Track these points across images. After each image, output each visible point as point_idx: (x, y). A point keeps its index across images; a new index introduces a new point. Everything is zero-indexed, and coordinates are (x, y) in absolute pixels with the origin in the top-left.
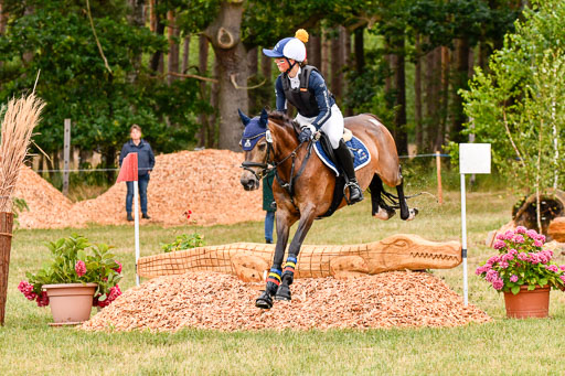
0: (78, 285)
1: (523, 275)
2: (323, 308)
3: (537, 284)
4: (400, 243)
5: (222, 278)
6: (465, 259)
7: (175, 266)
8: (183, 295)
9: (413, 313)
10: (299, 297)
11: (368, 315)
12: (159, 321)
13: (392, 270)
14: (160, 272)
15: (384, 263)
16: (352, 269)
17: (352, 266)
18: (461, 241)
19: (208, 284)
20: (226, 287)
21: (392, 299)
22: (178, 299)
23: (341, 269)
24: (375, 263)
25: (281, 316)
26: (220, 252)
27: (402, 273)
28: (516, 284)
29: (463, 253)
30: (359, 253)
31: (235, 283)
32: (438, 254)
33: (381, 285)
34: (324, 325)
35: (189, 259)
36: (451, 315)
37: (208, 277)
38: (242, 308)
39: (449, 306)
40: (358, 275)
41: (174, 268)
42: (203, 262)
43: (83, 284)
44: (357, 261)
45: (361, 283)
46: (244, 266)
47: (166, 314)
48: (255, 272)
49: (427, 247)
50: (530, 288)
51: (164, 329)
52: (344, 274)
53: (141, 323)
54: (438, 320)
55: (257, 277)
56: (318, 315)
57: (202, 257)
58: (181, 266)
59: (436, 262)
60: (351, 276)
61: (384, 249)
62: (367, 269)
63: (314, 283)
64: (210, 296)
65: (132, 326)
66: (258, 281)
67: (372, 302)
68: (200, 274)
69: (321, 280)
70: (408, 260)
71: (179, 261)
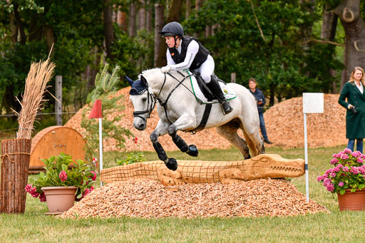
0: (62, 187)
1: (347, 182)
2: (210, 203)
3: (357, 188)
4: (264, 160)
5: (151, 183)
6: (307, 171)
7: (123, 175)
8: (124, 194)
9: (267, 207)
10: (197, 196)
11: (237, 208)
12: (107, 212)
13: (259, 178)
14: (114, 179)
15: (254, 173)
16: (233, 177)
17: (233, 175)
18: (304, 159)
19: (142, 187)
20: (152, 189)
21: (255, 198)
22: (121, 197)
23: (226, 178)
24: (248, 173)
25: (182, 209)
26: (150, 166)
27: (265, 180)
28: (342, 188)
29: (305, 167)
30: (238, 166)
31: (158, 186)
32: (289, 167)
33: (249, 188)
34: (208, 215)
35: (132, 171)
36: (295, 208)
37: (142, 182)
38: (160, 203)
39: (294, 203)
40: (236, 181)
41: (122, 176)
42: (140, 173)
43: (65, 187)
44: (236, 172)
45: (237, 186)
46: (164, 175)
47: (112, 207)
48: (171, 179)
49: (281, 163)
50: (352, 191)
51: (110, 217)
52: (227, 180)
53: (95, 213)
54: (284, 211)
55: (172, 182)
56: (206, 208)
57: (140, 169)
58: (127, 175)
59: (287, 173)
60: (231, 182)
61: (254, 164)
62: (243, 177)
63: (208, 187)
64: (141, 195)
65: (90, 215)
66: (172, 185)
67: (241, 199)
68: (138, 180)
69: (213, 184)
70: (269, 171)
71: (125, 172)
